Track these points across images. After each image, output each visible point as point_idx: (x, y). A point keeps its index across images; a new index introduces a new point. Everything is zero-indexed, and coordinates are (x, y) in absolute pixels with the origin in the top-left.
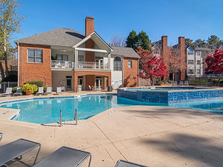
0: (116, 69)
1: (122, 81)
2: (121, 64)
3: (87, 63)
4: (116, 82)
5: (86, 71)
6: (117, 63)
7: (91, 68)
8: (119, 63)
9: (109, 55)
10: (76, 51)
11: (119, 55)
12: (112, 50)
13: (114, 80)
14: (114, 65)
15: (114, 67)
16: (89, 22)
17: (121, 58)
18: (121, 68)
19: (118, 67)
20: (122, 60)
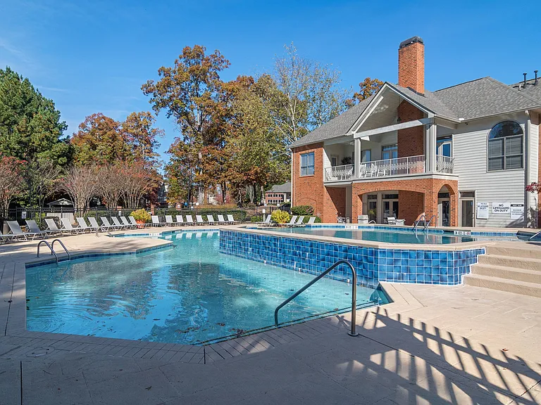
1: (526, 205)
2: (518, 143)
4: (496, 209)
6: (503, 143)
13: (488, 204)
14: (490, 151)
15: (490, 159)
16: (405, 54)
17: (518, 121)
18: (519, 158)
19: (505, 156)
20: (524, 129)
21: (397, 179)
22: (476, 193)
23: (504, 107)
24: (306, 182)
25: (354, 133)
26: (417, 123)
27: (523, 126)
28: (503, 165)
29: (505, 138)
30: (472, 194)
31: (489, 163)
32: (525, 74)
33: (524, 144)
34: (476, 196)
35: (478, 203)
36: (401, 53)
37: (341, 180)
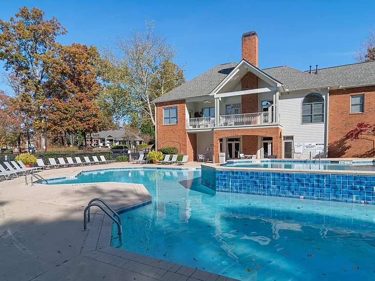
0: (308, 118)
1: (325, 144)
2: (321, 107)
3: (247, 116)
4: (307, 147)
5: (230, 130)
6: (312, 106)
7: (249, 123)
8: (316, 106)
9: (274, 96)
10: (216, 100)
11: (315, 89)
12: (279, 85)
13: (302, 144)
14: (303, 111)
15: (303, 116)
16: (247, 42)
17: (322, 94)
18: (321, 116)
19: (313, 114)
20: (325, 99)
21: (251, 128)
22: (294, 137)
23: (313, 84)
24: (170, 129)
25: (215, 94)
26: (266, 90)
27: (324, 97)
28: (312, 120)
29: (313, 103)
30: (292, 138)
31: (303, 119)
32: (311, 67)
33: (325, 108)
34: (294, 139)
35: (295, 143)
36: (244, 41)
37: (197, 128)
